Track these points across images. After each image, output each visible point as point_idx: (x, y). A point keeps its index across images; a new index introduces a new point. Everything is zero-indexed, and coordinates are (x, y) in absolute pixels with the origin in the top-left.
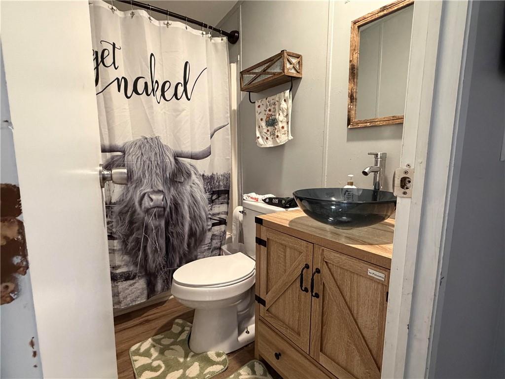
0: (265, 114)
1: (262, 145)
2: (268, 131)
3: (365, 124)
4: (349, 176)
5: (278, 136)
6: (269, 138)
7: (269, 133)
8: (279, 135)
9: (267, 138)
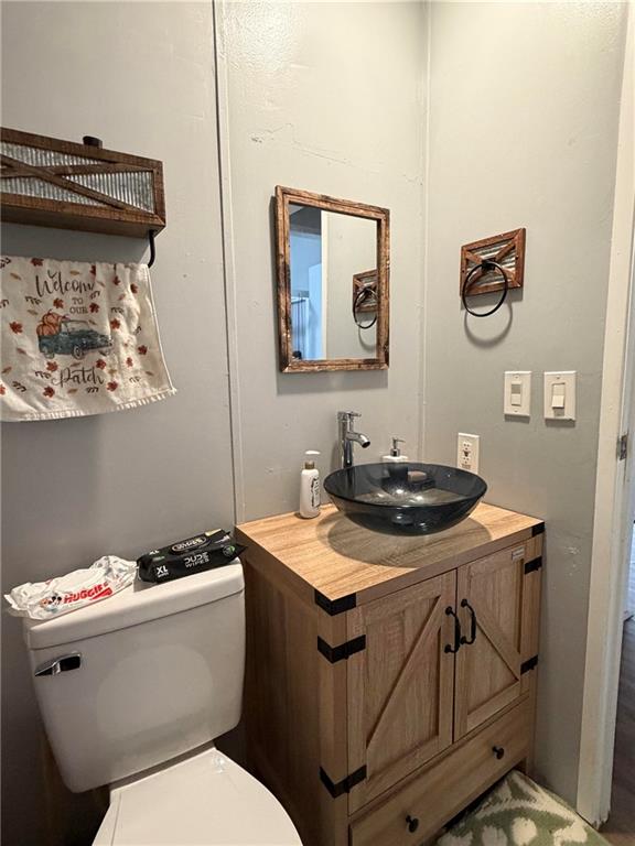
0: (34, 313)
1: (22, 414)
2: (53, 367)
3: (312, 368)
4: (309, 452)
5: (113, 386)
6: (57, 389)
7: (56, 375)
8: (119, 381)
9: (50, 392)
